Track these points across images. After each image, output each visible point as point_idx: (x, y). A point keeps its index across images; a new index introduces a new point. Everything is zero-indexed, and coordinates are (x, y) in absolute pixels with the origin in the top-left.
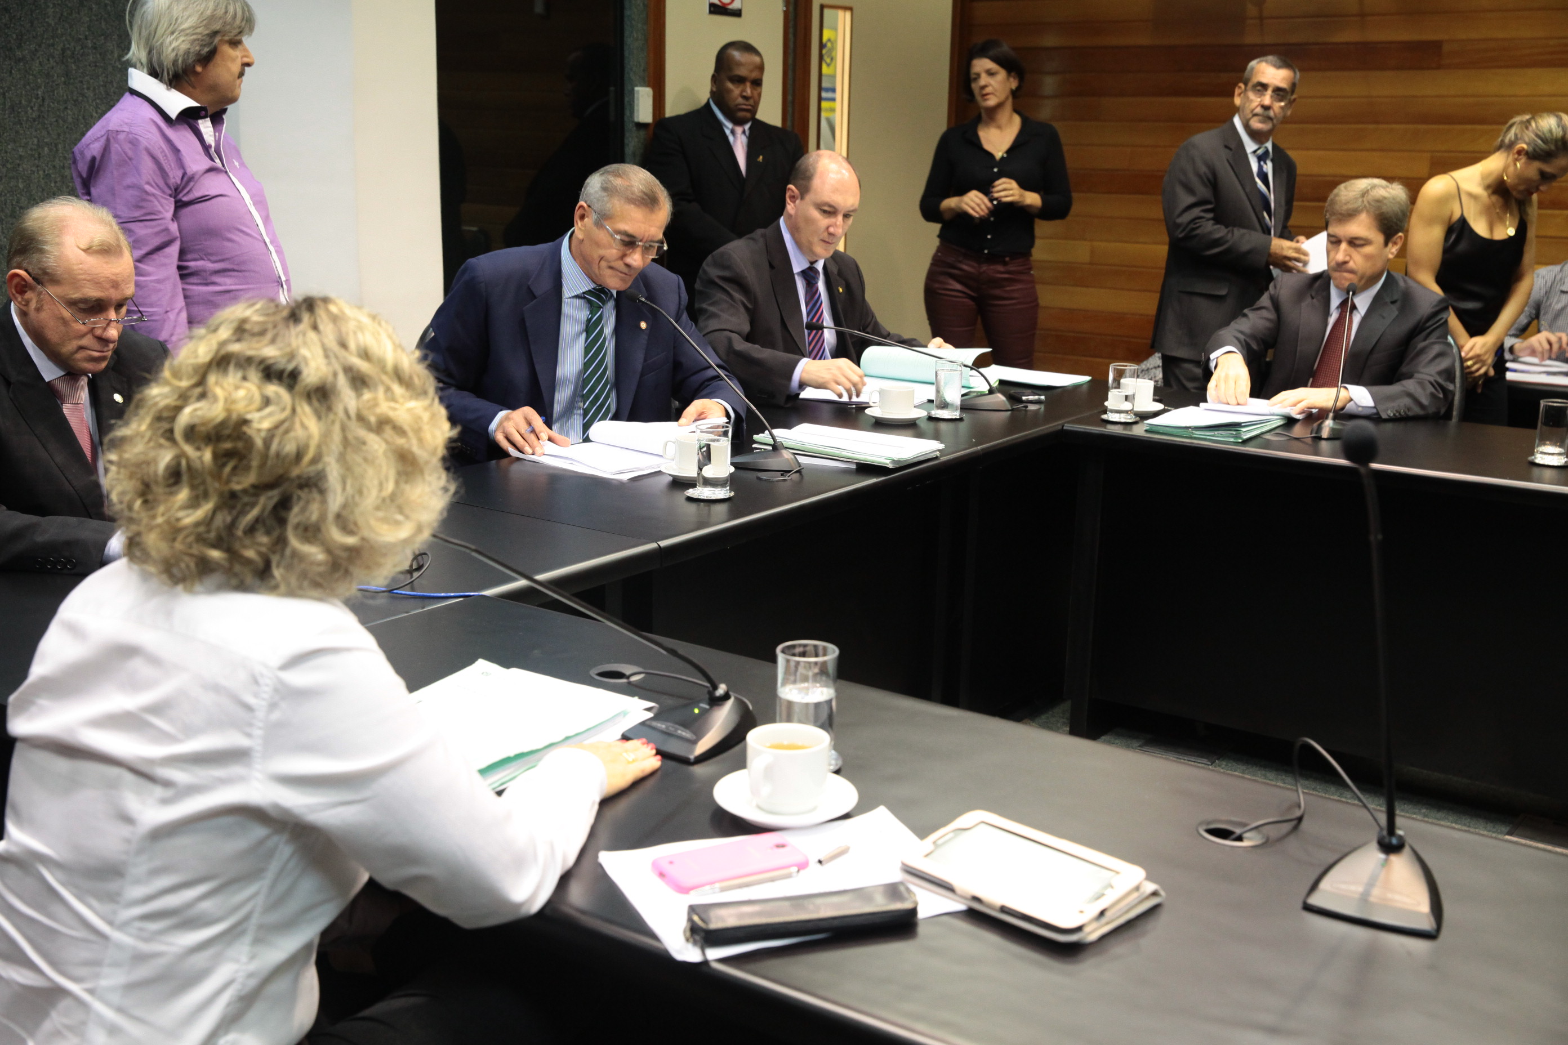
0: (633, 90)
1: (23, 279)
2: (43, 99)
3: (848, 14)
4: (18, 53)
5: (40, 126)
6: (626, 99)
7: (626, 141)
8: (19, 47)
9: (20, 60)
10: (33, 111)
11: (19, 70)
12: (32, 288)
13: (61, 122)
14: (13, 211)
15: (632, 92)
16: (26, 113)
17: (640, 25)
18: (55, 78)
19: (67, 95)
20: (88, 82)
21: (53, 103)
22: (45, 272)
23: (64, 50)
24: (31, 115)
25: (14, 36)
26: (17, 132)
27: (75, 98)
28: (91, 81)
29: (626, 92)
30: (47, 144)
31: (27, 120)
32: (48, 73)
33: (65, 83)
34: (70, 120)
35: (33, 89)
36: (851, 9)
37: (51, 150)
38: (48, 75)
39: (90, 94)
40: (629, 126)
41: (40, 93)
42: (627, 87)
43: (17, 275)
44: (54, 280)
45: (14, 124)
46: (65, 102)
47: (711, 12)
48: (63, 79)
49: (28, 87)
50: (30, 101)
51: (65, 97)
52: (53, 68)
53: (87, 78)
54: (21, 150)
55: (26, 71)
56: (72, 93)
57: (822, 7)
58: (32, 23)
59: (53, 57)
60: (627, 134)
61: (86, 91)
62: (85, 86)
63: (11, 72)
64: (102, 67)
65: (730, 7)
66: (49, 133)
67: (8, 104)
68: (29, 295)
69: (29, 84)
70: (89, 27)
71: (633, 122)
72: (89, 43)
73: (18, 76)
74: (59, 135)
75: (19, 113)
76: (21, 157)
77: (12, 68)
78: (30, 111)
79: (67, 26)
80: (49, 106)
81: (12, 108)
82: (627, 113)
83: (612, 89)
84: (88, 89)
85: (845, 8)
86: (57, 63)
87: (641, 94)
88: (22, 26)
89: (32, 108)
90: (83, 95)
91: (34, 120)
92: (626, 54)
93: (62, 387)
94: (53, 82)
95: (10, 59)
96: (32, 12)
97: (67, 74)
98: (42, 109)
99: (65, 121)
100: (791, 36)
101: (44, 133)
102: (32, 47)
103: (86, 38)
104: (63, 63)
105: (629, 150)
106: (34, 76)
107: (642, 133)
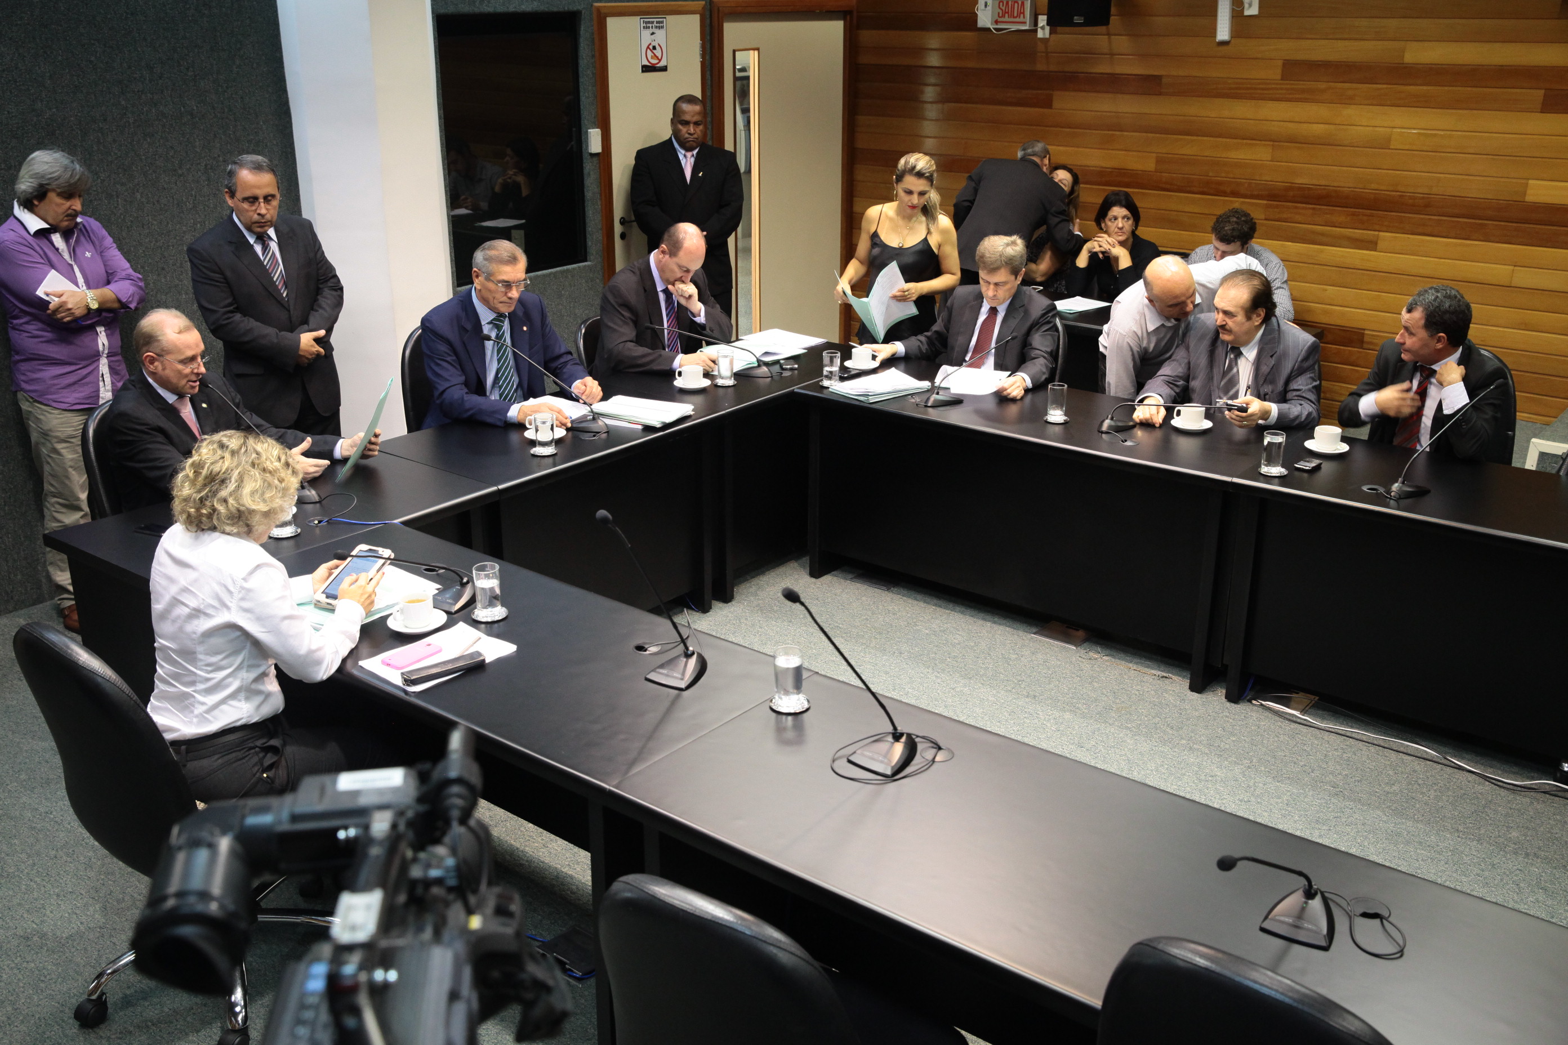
0: (587, 131)
1: (152, 357)
3: (756, 52)
4: (180, 172)
5: (194, 212)
6: (583, 138)
7: (584, 165)
8: (180, 168)
9: (181, 175)
10: (190, 204)
11: (181, 181)
12: (157, 360)
13: (206, 208)
14: (181, 264)
15: (587, 132)
16: (186, 206)
17: (590, 88)
22: (163, 350)
23: (206, 165)
24: (189, 206)
25: (177, 162)
26: (181, 218)
29: (583, 132)
30: (199, 222)
31: (187, 210)
33: (208, 185)
34: (212, 206)
35: (189, 191)
36: (758, 49)
37: (201, 225)
40: (585, 156)
42: (583, 129)
43: (148, 356)
44: (168, 352)
45: (179, 213)
46: (208, 196)
47: (643, 71)
49: (186, 191)
50: (188, 199)
54: (184, 228)
55: (185, 181)
57: (734, 52)
58: (187, 152)
59: (200, 171)
60: (585, 161)
63: (176, 183)
65: (658, 65)
66: (199, 216)
67: (176, 202)
68: (156, 364)
69: (187, 188)
70: (220, 149)
71: (588, 152)
72: (221, 159)
73: (181, 185)
74: (206, 216)
75: (182, 206)
76: (184, 232)
77: (177, 181)
78: (188, 204)
79: (207, 151)
80: (199, 200)
81: (178, 204)
82: (584, 146)
83: (574, 129)
85: (754, 49)
87: (592, 134)
88: (181, 155)
89: (189, 202)
91: (191, 209)
92: (582, 107)
93: (177, 405)
95: (175, 175)
96: (187, 145)
99: (209, 207)
100: (708, 76)
101: (197, 216)
102: (188, 167)
103: (219, 156)
105: (586, 171)
106: (189, 183)
107: (595, 159)
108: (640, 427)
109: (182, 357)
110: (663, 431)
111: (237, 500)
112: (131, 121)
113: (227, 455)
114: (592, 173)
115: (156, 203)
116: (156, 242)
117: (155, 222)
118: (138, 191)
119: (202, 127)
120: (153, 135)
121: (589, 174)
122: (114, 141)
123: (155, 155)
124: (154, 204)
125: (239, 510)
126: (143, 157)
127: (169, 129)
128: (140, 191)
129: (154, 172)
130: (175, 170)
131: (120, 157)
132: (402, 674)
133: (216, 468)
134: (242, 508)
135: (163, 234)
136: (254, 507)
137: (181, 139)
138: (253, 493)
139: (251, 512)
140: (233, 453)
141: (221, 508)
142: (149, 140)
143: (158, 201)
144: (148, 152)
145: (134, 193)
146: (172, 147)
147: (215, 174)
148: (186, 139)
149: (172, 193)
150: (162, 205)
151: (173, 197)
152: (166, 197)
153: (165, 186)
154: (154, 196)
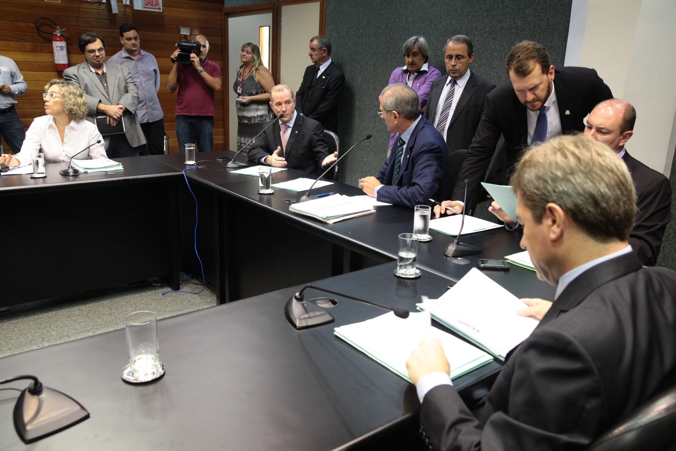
10: (505, 78)
16: (503, 78)
45: (499, 82)
63: (501, 66)
67: (498, 76)
77: (501, 64)
78: (504, 78)
81: (499, 77)
89: (504, 77)
112: (488, 30)
115: (489, 75)
118: (482, 67)
119: (521, 36)
120: (496, 39)
122: (478, 40)
123: (494, 49)
126: (489, 50)
127: (504, 36)
128: (483, 67)
129: (492, 58)
130: (502, 59)
131: (479, 49)
137: (509, 41)
142: (493, 41)
143: (490, 74)
144: (492, 47)
145: (480, 68)
146: (503, 46)
148: (511, 42)
149: (497, 71)
150: (491, 76)
151: (497, 73)
152: (494, 72)
153: (495, 66)
154: (489, 71)
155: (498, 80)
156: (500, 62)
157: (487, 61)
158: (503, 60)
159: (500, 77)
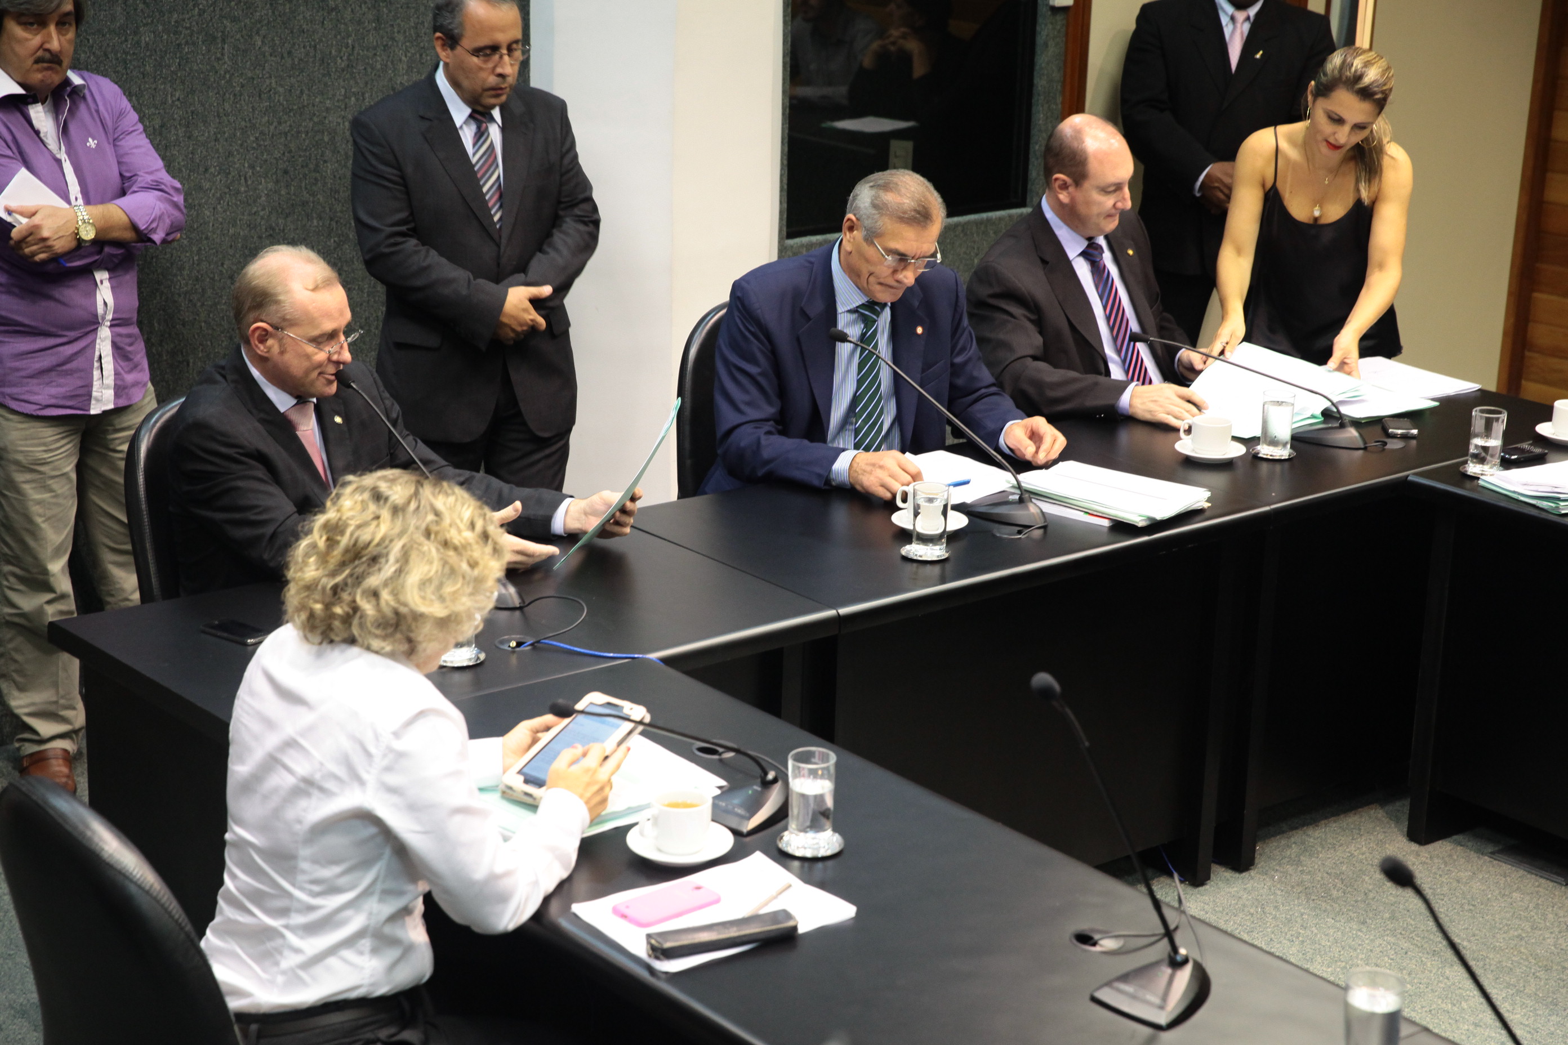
1: (265, 330)
2: (353, 48)
5: (348, 76)
7: (1038, 28)
9: (333, 10)
10: (342, 60)
11: (331, 20)
12: (272, 336)
13: (369, 70)
14: (317, 165)
16: (336, 63)
18: (366, 24)
19: (377, 41)
20: (399, 25)
21: (363, 51)
22: (284, 319)
24: (341, 64)
26: (326, 84)
27: (385, 43)
28: (402, 24)
30: (354, 94)
31: (336, 71)
32: (360, 20)
33: (375, 29)
34: (379, 66)
35: (344, 38)
37: (357, 100)
38: (359, 22)
39: (400, 37)
40: (1042, 10)
41: (350, 41)
43: (258, 328)
44: (293, 323)
45: (324, 75)
46: (375, 48)
48: (374, 25)
49: (339, 37)
50: (340, 51)
51: (375, 43)
52: (364, 14)
53: (399, 21)
54: (328, 102)
55: (338, 20)
56: (382, 37)
60: (1040, 20)
61: (396, 35)
62: (396, 30)
63: (323, 22)
64: (414, 8)
66: (356, 83)
67: (319, 56)
68: (270, 342)
69: (340, 33)
71: (1048, 5)
73: (330, 26)
74: (366, 83)
75: (329, 64)
76: (328, 110)
77: (324, 19)
78: (339, 61)
80: (358, 54)
81: (322, 60)
84: (399, 32)
86: (369, 9)
89: (341, 58)
90: (393, 39)
91: (343, 70)
93: (294, 417)
94: (364, 28)
95: (323, 10)
97: (378, 19)
98: (352, 57)
99: (373, 69)
101: (352, 82)
104: (375, 8)
105: (1040, 40)
106: (345, 24)
107: (1059, 17)
108: (1106, 523)
109: (316, 333)
110: (1149, 535)
111: (395, 594)
113: (385, 514)
114: (1051, 43)
115: (285, 55)
116: (280, 123)
117: (281, 90)
118: (258, 33)
121: (1046, 45)
124: (282, 58)
125: (397, 613)
128: (263, 32)
132: (649, 936)
133: (365, 536)
134: (403, 610)
135: (291, 110)
136: (423, 608)
138: (424, 584)
139: (418, 617)
140: (396, 510)
141: (368, 607)
143: (290, 53)
145: (251, 37)
147: (390, 11)
149: (314, 40)
150: (296, 60)
151: (315, 47)
152: (304, 47)
153: (304, 26)
154: (284, 43)
155: (322, 71)
156: (318, 12)
157: (273, 13)
158: (327, 5)
159: (325, 60)
